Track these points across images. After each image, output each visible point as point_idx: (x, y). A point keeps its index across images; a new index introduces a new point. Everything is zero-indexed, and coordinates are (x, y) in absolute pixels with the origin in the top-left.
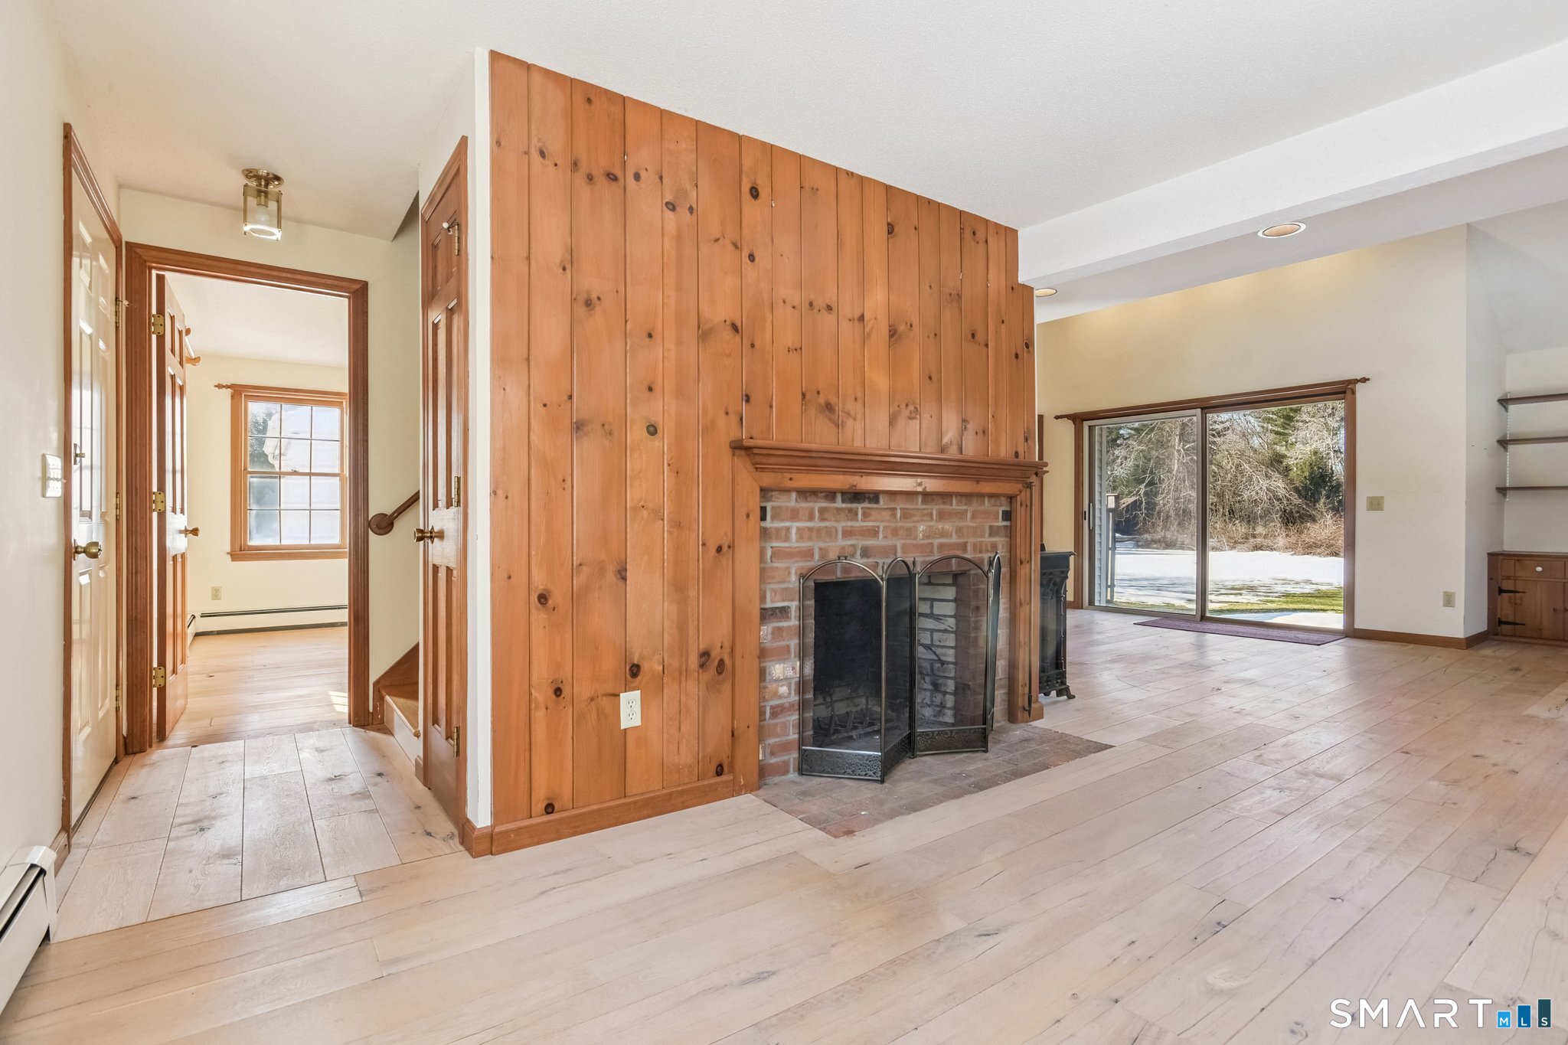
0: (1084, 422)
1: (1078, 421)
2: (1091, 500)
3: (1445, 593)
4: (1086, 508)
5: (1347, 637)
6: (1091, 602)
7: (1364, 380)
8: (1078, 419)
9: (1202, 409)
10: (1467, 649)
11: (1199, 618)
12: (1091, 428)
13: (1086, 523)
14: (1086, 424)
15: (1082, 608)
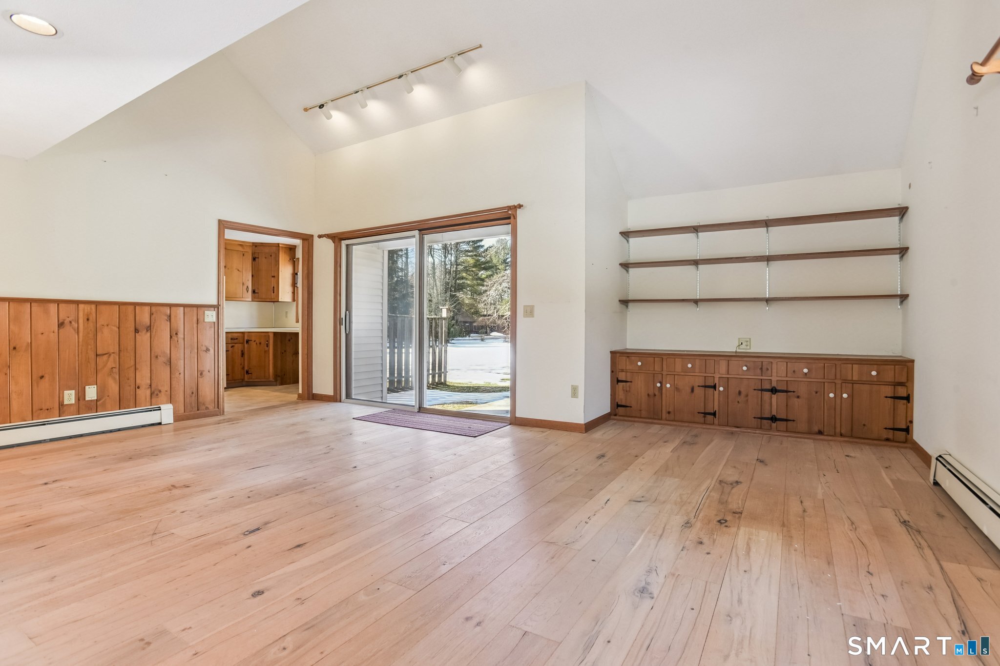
0: (342, 241)
1: (337, 240)
2: (348, 308)
3: (572, 386)
4: (343, 316)
5: (510, 424)
6: (348, 396)
7: (520, 206)
8: (337, 238)
9: (420, 230)
10: (586, 432)
11: (416, 410)
12: (347, 246)
13: (343, 327)
14: (344, 243)
15: (341, 402)
